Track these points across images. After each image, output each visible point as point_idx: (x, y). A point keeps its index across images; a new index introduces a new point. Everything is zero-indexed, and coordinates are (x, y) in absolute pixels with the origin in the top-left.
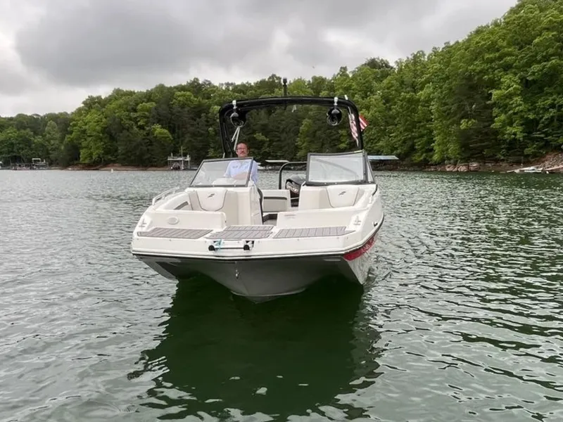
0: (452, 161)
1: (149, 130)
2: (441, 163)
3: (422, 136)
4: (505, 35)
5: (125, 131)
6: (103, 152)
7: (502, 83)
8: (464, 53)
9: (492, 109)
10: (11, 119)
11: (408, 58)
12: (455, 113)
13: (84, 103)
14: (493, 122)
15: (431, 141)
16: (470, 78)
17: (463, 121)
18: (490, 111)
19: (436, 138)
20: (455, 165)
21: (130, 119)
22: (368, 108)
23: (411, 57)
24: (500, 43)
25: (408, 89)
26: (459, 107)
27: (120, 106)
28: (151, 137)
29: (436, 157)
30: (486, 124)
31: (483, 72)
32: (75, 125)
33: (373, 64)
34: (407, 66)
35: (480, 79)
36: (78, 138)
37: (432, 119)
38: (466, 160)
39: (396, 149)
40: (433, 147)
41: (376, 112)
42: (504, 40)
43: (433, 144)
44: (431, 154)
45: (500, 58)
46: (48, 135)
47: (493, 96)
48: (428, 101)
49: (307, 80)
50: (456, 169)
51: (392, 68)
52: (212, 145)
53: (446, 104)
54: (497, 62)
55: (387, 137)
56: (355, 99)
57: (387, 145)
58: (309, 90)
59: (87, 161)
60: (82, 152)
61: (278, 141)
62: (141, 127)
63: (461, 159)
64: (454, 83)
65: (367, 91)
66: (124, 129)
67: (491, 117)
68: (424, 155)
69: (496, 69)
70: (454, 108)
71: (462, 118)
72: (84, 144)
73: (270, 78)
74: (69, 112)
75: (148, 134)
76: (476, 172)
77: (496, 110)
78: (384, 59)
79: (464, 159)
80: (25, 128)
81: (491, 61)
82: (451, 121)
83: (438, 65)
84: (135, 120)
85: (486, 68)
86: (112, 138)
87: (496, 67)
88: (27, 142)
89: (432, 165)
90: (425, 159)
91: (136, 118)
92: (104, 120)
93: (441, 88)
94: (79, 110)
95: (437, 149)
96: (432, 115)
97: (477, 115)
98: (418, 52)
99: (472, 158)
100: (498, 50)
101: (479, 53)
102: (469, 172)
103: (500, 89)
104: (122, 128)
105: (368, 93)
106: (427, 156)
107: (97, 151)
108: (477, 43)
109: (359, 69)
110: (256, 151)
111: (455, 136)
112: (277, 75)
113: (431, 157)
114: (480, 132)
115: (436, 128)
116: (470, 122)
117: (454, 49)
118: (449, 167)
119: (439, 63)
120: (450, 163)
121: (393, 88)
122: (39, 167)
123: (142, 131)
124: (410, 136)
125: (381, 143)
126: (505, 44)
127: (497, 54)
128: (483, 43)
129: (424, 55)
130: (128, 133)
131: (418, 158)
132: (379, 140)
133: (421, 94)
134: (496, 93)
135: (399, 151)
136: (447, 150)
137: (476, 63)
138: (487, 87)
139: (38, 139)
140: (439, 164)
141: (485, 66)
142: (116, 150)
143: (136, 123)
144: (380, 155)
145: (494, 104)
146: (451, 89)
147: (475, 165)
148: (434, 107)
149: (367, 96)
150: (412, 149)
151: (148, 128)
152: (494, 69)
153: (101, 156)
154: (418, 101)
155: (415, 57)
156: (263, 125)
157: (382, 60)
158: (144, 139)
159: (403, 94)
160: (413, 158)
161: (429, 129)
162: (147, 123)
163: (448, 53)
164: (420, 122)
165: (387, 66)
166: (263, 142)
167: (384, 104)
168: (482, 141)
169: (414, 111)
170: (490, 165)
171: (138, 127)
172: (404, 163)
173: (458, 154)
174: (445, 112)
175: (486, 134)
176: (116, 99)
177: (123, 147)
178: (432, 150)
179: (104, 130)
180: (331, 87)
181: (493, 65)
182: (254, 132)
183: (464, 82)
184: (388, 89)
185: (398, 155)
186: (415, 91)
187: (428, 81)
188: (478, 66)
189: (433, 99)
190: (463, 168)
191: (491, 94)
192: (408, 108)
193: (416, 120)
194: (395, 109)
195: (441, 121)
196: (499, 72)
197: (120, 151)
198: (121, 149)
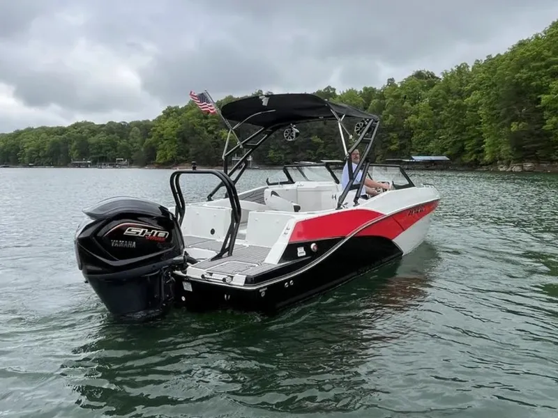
0: (504, 161)
1: (217, 134)
2: (493, 162)
3: (472, 138)
4: (549, 46)
5: (196, 135)
6: (176, 153)
7: (551, 88)
8: (509, 63)
9: (542, 112)
10: (103, 126)
11: (452, 70)
12: (505, 117)
13: (164, 112)
14: (546, 124)
15: (481, 143)
16: (517, 84)
17: (513, 123)
18: (541, 114)
19: (486, 140)
20: (508, 165)
21: (202, 125)
22: (417, 113)
23: (455, 69)
24: (546, 53)
25: (454, 97)
26: (508, 111)
27: (193, 115)
28: (218, 140)
29: (487, 158)
30: (537, 126)
31: (529, 79)
32: (154, 130)
33: (419, 75)
34: (452, 76)
35: (528, 86)
36: (156, 142)
37: (481, 122)
38: (520, 161)
39: (446, 150)
40: (484, 148)
41: (425, 117)
42: (549, 50)
43: (484, 145)
44: (481, 154)
45: (547, 66)
46: (131, 140)
47: (542, 101)
48: (476, 106)
49: (359, 91)
50: (509, 169)
51: (438, 78)
52: (272, 147)
53: (494, 109)
54: (544, 70)
55: (436, 140)
56: (404, 105)
57: (436, 147)
58: (361, 99)
59: (161, 161)
60: (159, 153)
61: (332, 143)
62: (211, 132)
63: (514, 160)
64: (502, 89)
65: (415, 99)
66: (196, 133)
67: (543, 119)
68: (474, 155)
69: (544, 76)
70: (503, 112)
71: (513, 120)
72: (161, 146)
73: (326, 89)
74: (151, 120)
75: (216, 138)
76: (531, 172)
77: (546, 113)
78: (430, 71)
79: (517, 159)
80: (113, 133)
81: (538, 69)
82: (500, 123)
83: (484, 75)
84: (206, 126)
85: (533, 75)
86: (185, 141)
87: (543, 74)
88: (114, 145)
89: (483, 165)
90: (476, 160)
91: (207, 124)
92: (179, 126)
93: (488, 94)
94: (159, 117)
95: (487, 150)
96: (481, 119)
97: (527, 118)
98: (462, 64)
99: (527, 158)
100: (543, 60)
101: (526, 63)
102: (523, 172)
103: (549, 94)
104: (194, 132)
105: (417, 101)
106: (477, 156)
107: (171, 152)
108: (523, 53)
109: (407, 80)
110: (312, 152)
111: (507, 138)
112: (332, 87)
113: (483, 157)
114: (532, 134)
115: (486, 131)
116: (521, 125)
117: (498, 60)
118: (502, 167)
119: (484, 73)
120: (502, 164)
121: (440, 96)
122: (121, 166)
123: (211, 135)
124: (459, 139)
125: (431, 145)
126: (550, 53)
127: (543, 63)
128: (528, 53)
129: (468, 67)
130: (199, 137)
131: (467, 158)
132: (429, 142)
133: (469, 101)
134: (545, 98)
135: (449, 152)
136: (499, 150)
137: (522, 71)
138: (535, 92)
139: (123, 143)
140: (490, 164)
141: (532, 74)
142: (188, 152)
143: (207, 129)
144: (430, 155)
145: (544, 108)
146: (497, 95)
147: (529, 165)
148: (482, 111)
149: (415, 104)
150: (462, 151)
151: (216, 133)
152: (541, 76)
153: (174, 156)
154: (466, 106)
155: (459, 68)
156: (318, 129)
157: (428, 72)
158: (212, 142)
159: (450, 101)
160: (463, 159)
161: (478, 131)
162: (216, 128)
163: (492, 64)
164: (469, 126)
165: (433, 76)
166: (319, 144)
167: (432, 110)
168: (534, 142)
169: (463, 116)
170: (545, 165)
171: (208, 132)
172: (454, 163)
173: (511, 154)
174: (493, 115)
175: (538, 135)
176: (191, 109)
177: (194, 149)
178: (482, 151)
179: (178, 135)
180: (381, 96)
181: (540, 72)
182: (310, 135)
183: (511, 88)
184: (436, 96)
185: (448, 156)
186: (462, 98)
187: (475, 88)
188: (524, 74)
189: (481, 104)
190: (517, 169)
191: (540, 99)
192: (456, 114)
193: (465, 123)
194: (444, 113)
195: (490, 124)
196: (547, 79)
197: (190, 153)
198: (191, 150)
